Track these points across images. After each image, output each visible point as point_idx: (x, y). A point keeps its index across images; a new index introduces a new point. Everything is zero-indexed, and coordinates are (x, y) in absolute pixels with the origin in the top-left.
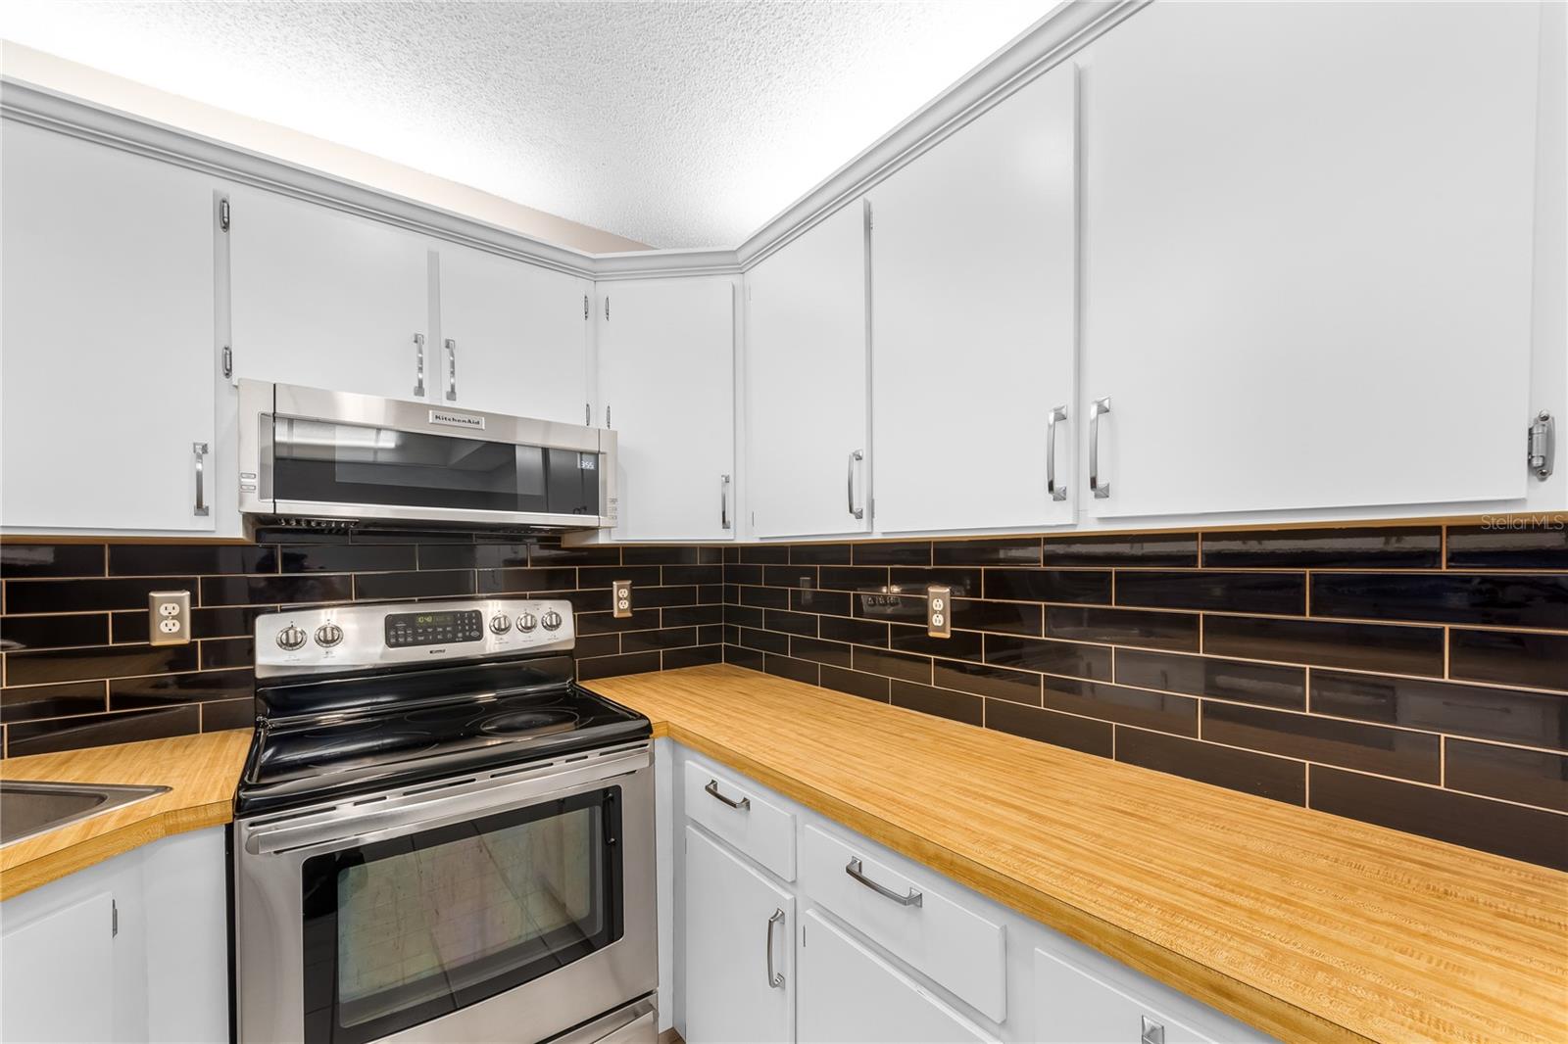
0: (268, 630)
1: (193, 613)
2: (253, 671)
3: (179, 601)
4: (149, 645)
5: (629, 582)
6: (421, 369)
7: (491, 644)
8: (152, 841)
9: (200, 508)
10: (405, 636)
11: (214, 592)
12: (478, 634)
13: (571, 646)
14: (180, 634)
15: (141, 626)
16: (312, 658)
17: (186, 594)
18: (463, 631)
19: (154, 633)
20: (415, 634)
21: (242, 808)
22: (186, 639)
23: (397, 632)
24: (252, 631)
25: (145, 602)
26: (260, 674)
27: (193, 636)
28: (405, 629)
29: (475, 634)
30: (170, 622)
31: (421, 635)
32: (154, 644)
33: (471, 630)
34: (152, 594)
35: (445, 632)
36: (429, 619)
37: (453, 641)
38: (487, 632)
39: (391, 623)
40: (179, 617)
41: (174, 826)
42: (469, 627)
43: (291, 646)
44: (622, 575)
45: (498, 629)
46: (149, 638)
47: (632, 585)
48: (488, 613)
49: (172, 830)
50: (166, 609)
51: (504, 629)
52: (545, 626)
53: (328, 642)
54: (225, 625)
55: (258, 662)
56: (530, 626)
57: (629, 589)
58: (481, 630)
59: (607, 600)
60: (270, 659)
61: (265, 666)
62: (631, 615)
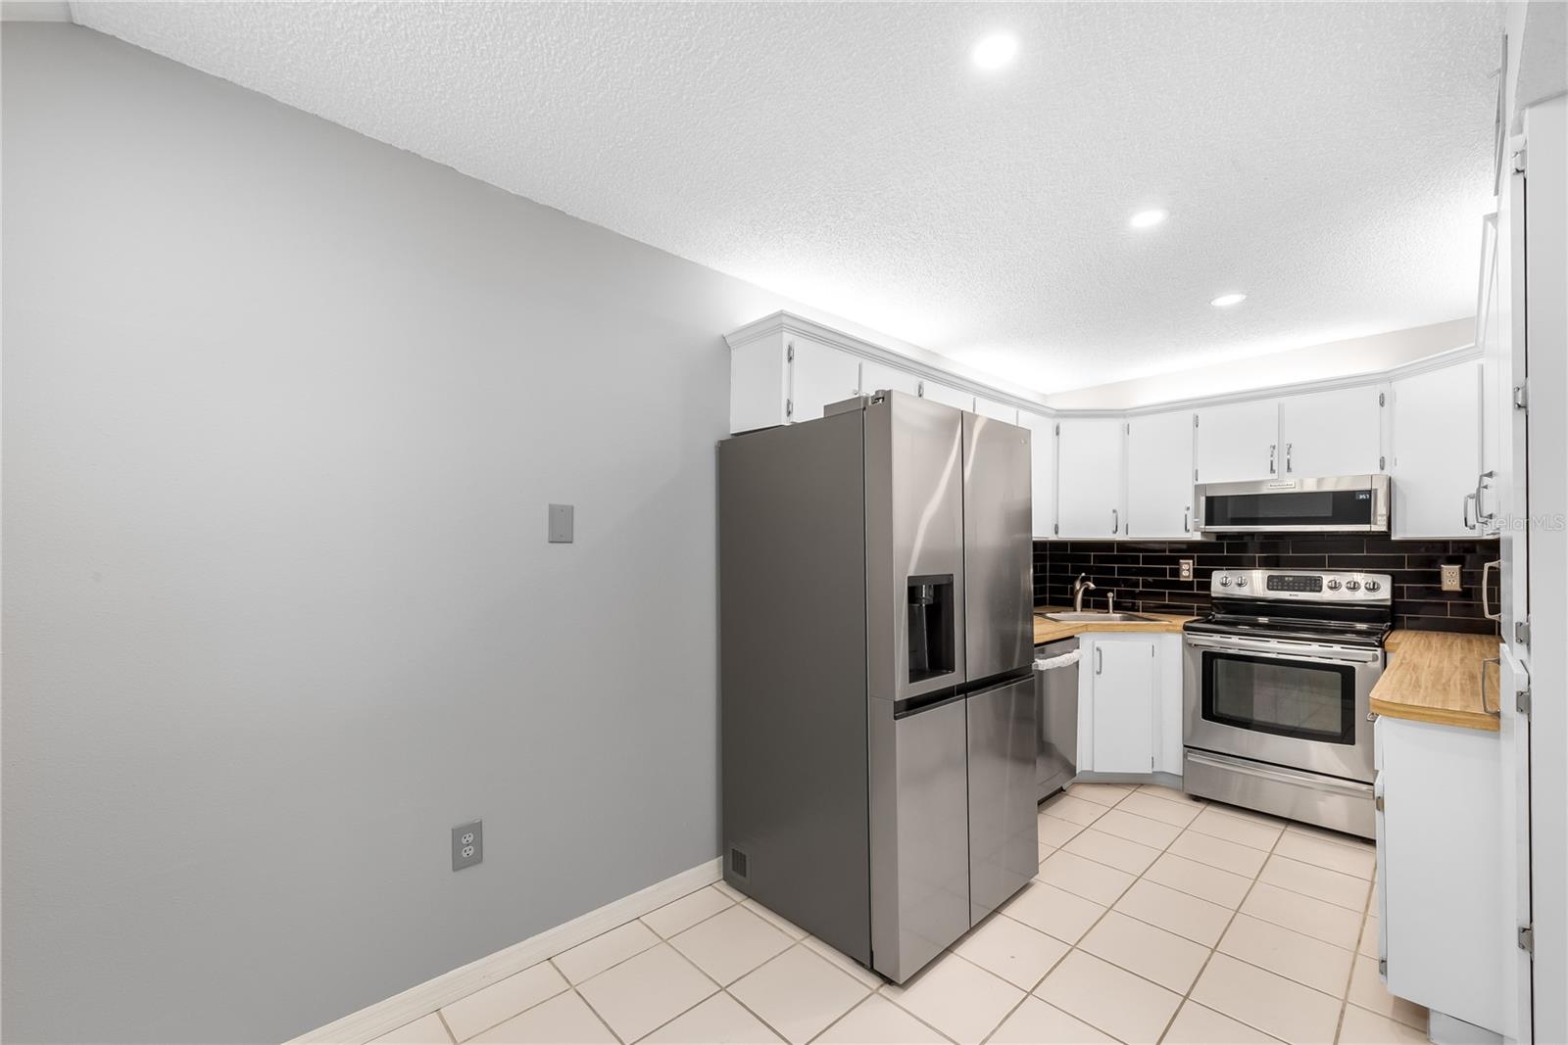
0: (1218, 576)
1: (1194, 569)
2: (1211, 594)
3: (1188, 564)
4: (1179, 580)
5: (1460, 567)
6: (1272, 457)
7: (1326, 595)
8: (1162, 631)
9: (1187, 530)
10: (1277, 586)
11: (1201, 560)
13: (1388, 603)
14: (1188, 577)
15: (1176, 572)
16: (1234, 592)
17: (1191, 561)
18: (1310, 586)
19: (1181, 576)
20: (1282, 585)
21: (1186, 628)
22: (1191, 579)
23: (1272, 583)
24: (1210, 577)
25: (1178, 564)
26: (1213, 595)
27: (1194, 577)
28: (1277, 583)
29: (1318, 589)
30: (1186, 571)
31: (1286, 586)
32: (1182, 579)
34: (1181, 561)
35: (1299, 587)
36: (1291, 579)
37: (1304, 591)
38: (1325, 587)
39: (1270, 578)
40: (1188, 570)
41: (1168, 629)
42: (1315, 585)
43: (1224, 585)
44: (1451, 561)
45: (1331, 588)
46: (1179, 577)
47: (1461, 569)
48: (1327, 578)
49: (1168, 631)
50: (1185, 567)
51: (1335, 588)
52: (1366, 588)
53: (1240, 585)
54: (1203, 576)
55: (1212, 589)
56: (1354, 587)
57: (1458, 571)
58: (1321, 587)
59: (1437, 577)
60: (1217, 590)
61: (1215, 592)
62: (1461, 590)
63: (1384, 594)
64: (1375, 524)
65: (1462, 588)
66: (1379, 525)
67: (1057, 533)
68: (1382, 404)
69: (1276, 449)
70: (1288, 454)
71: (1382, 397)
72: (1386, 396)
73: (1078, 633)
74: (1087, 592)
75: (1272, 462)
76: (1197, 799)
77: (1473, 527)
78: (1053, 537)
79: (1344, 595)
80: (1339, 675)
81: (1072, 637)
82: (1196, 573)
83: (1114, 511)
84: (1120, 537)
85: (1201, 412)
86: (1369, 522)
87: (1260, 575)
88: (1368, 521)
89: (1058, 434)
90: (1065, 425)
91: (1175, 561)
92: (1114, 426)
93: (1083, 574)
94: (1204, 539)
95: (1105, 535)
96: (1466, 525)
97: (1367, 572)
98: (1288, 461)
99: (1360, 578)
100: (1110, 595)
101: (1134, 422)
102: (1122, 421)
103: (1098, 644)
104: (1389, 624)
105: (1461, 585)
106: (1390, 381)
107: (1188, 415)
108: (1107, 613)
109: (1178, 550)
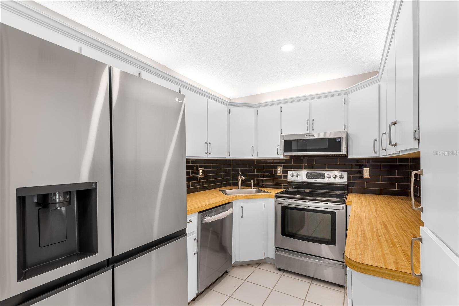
0: (290, 173)
1: (282, 170)
2: (287, 180)
3: (280, 168)
6: (307, 125)
7: (326, 180)
8: (267, 198)
9: (278, 154)
10: (310, 177)
11: (284, 167)
12: (324, 178)
13: (347, 183)
14: (280, 173)
15: (276, 171)
16: (295, 179)
17: (281, 167)
18: (321, 177)
20: (312, 176)
21: (276, 196)
22: (281, 174)
23: (309, 176)
26: (288, 181)
28: (310, 175)
30: (279, 171)
31: (312, 177)
32: (278, 174)
33: (322, 177)
34: (278, 167)
35: (317, 177)
36: (314, 174)
37: (318, 179)
38: (326, 177)
39: (307, 174)
40: (280, 171)
42: (322, 176)
43: (292, 176)
44: (367, 166)
45: (328, 177)
46: (277, 173)
47: (370, 169)
48: (326, 173)
49: (270, 197)
50: (279, 169)
51: (329, 177)
52: (339, 177)
53: (297, 176)
54: (285, 172)
55: (288, 179)
56: (335, 177)
57: (369, 170)
58: (324, 177)
59: (361, 173)
60: (290, 179)
61: (289, 180)
62: (369, 177)
63: (345, 180)
64: (343, 151)
65: (370, 176)
66: (344, 152)
67: (229, 155)
68: (344, 103)
69: (309, 121)
70: (313, 124)
71: (345, 100)
73: (233, 200)
74: (242, 180)
75: (307, 127)
76: (280, 270)
77: (376, 153)
78: (227, 157)
79: (332, 180)
80: (330, 215)
81: (230, 202)
82: (283, 172)
83: (252, 147)
84: (255, 157)
85: (283, 106)
86: (340, 151)
87: (305, 172)
89: (230, 113)
90: (233, 109)
91: (276, 167)
92: (252, 110)
93: (241, 173)
94: (285, 158)
95: (248, 156)
96: (374, 152)
97: (339, 171)
98: (313, 127)
99: (337, 173)
100: (252, 181)
101: (259, 109)
102: (255, 109)
103: (242, 204)
104: (347, 191)
105: (370, 175)
106: (347, 93)
107: (278, 106)
108: (251, 189)
109: (277, 163)
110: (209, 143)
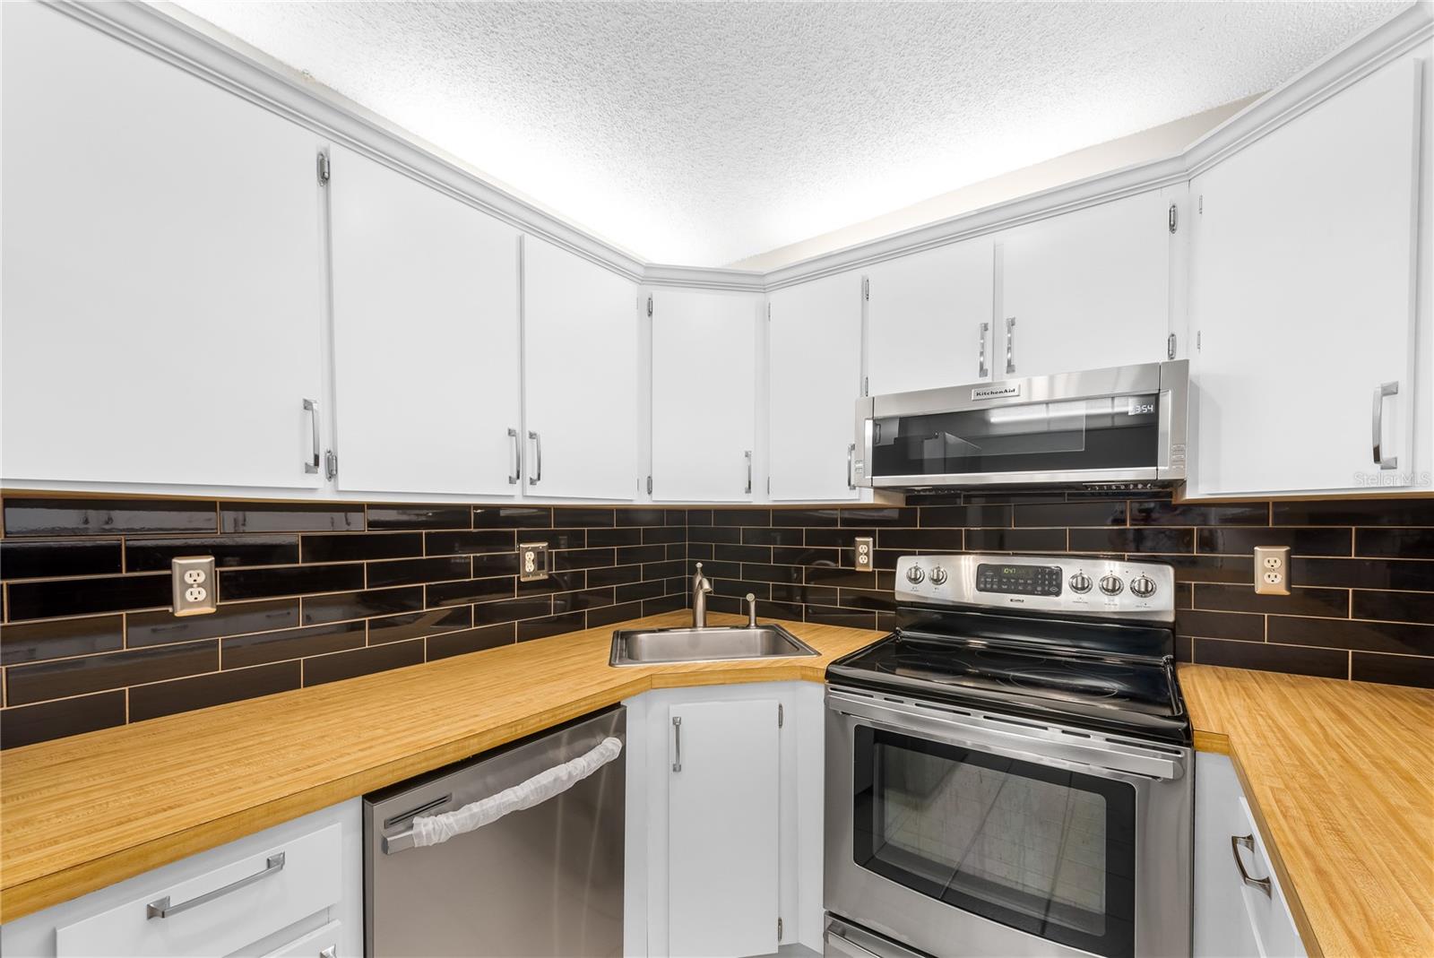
0: (905, 565)
1: (874, 551)
2: (894, 595)
3: (867, 543)
4: (854, 570)
5: (1284, 549)
7: (1067, 601)
8: (795, 680)
9: (852, 487)
10: (992, 583)
11: (884, 539)
12: (1056, 589)
13: (1171, 619)
14: (867, 565)
15: (850, 559)
16: (928, 592)
17: (871, 539)
18: (1043, 584)
19: (857, 564)
20: (1000, 582)
21: (830, 676)
22: (871, 569)
23: (987, 580)
24: (895, 567)
25: (852, 543)
26: (898, 598)
27: (873, 567)
28: (992, 578)
29: (1053, 589)
30: (863, 556)
31: (1005, 583)
32: (857, 569)
33: (1050, 585)
34: (858, 539)
35: (1025, 584)
36: (1012, 571)
37: (1032, 593)
38: (1065, 586)
39: (982, 570)
40: (867, 554)
41: (805, 675)
42: (1049, 582)
43: (915, 580)
44: (1271, 539)
45: (1076, 588)
46: (854, 565)
47: (1289, 554)
48: (1070, 569)
49: (804, 678)
50: (862, 549)
51: (1083, 588)
52: (1133, 589)
53: (937, 581)
54: (886, 561)
55: (896, 589)
56: (1113, 589)
57: (1283, 557)
58: (1059, 586)
59: (1244, 569)
60: (904, 588)
61: (900, 592)
62: (1287, 593)
63: (1162, 603)
65: (1289, 587)
66: (1164, 470)
67: (650, 492)
68: (1172, 228)
69: (990, 331)
70: (1009, 349)
71: (1173, 211)
72: (1179, 209)
73: (626, 697)
75: (982, 359)
77: (1391, 464)
78: (640, 499)
79: (1097, 603)
80: (1099, 800)
81: (617, 706)
82: (877, 558)
83: (747, 454)
84: (758, 499)
85: (873, 270)
86: (1152, 463)
87: (971, 563)
88: (1152, 460)
89: (650, 313)
90: (662, 296)
91: (849, 539)
92: (745, 303)
93: (699, 564)
94: (880, 502)
95: (730, 494)
96: (1377, 460)
97: (1130, 560)
98: (1009, 357)
99: (1111, 568)
100: (751, 594)
101: (777, 298)
102: (759, 297)
103: (677, 710)
104: (1172, 656)
105: (1290, 581)
106: (1188, 176)
107: (855, 277)
108: (748, 627)
109: (852, 521)
110: (532, 436)
